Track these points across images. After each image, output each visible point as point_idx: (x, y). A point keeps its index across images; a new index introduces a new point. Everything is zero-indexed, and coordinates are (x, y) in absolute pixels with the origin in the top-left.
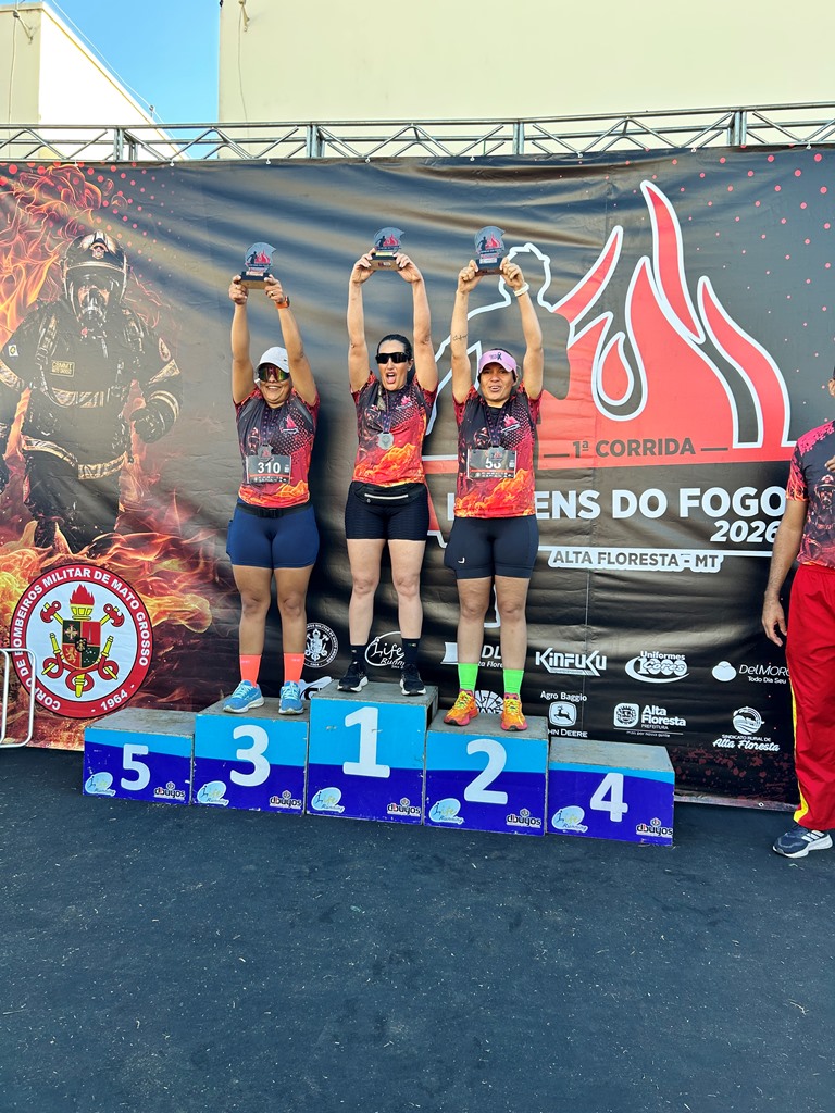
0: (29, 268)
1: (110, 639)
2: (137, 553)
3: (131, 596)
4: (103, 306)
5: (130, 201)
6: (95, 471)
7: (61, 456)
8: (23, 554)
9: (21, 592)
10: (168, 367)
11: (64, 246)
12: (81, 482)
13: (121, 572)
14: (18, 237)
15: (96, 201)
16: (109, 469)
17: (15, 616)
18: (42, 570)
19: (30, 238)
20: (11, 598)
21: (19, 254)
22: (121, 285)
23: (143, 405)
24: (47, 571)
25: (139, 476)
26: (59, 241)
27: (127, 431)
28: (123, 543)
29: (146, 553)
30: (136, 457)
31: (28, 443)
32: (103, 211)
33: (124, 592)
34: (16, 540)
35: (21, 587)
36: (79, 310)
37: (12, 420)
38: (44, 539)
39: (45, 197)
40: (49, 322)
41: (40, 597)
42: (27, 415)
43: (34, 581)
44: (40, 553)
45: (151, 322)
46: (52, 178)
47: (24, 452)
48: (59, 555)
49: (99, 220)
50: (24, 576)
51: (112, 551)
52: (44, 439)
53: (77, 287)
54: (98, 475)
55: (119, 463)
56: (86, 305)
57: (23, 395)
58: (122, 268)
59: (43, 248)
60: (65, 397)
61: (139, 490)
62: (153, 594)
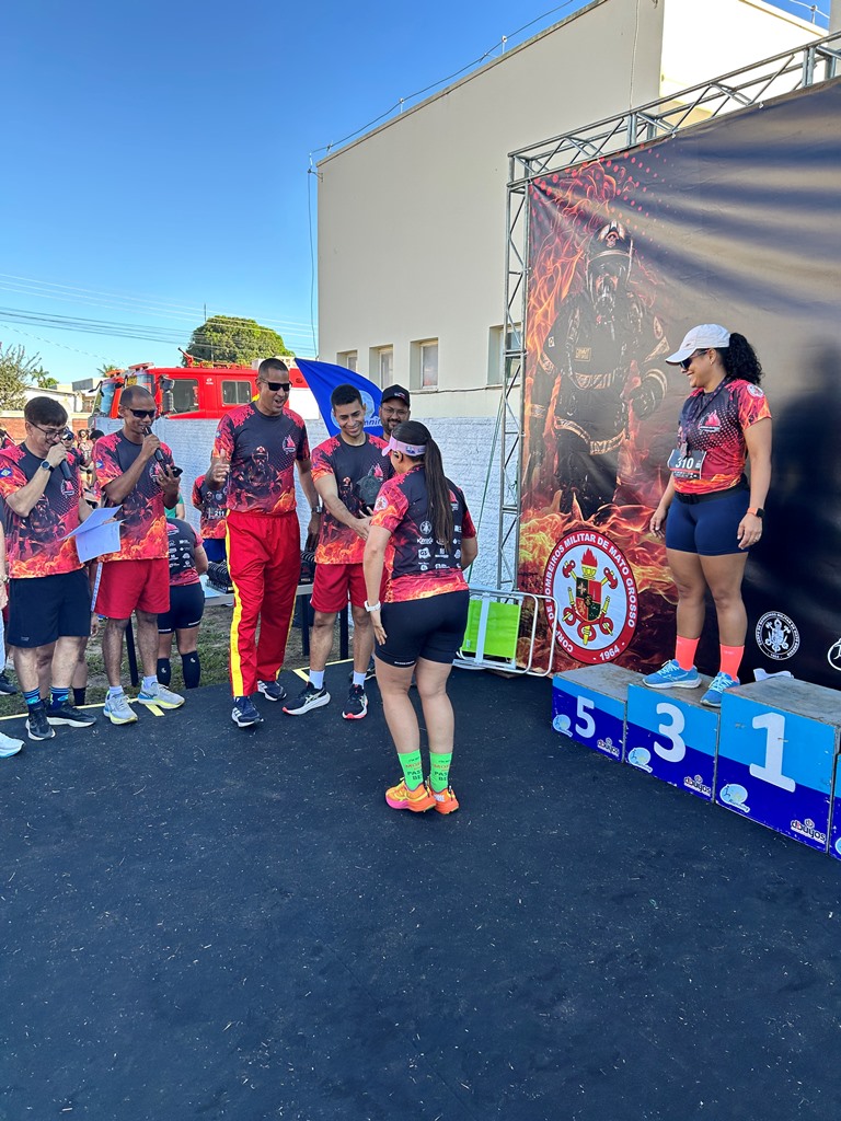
0: (563, 266)
1: (608, 599)
2: (629, 524)
3: (623, 563)
4: (614, 292)
5: (638, 184)
6: (601, 448)
7: (579, 433)
8: (553, 518)
9: (551, 549)
10: (660, 345)
11: (587, 240)
12: (592, 457)
13: (617, 540)
14: (557, 240)
15: (612, 192)
16: (612, 445)
17: (547, 570)
18: (564, 532)
19: (565, 238)
20: (544, 554)
21: (557, 256)
22: (627, 269)
23: (639, 384)
24: (568, 534)
25: (633, 451)
26: (583, 237)
27: (626, 410)
28: (618, 514)
29: (635, 524)
30: (632, 434)
31: (559, 423)
32: (616, 200)
33: (618, 558)
34: (549, 506)
35: (551, 546)
36: (595, 299)
37: (549, 403)
38: (566, 507)
39: (576, 197)
40: (575, 312)
41: (563, 555)
42: (558, 398)
43: (560, 542)
44: (563, 518)
45: (649, 302)
46: (582, 178)
47: (555, 430)
48: (575, 521)
49: (613, 210)
50: (552, 536)
51: (610, 520)
52: (569, 419)
53: (596, 276)
54: (603, 451)
55: (619, 440)
56: (601, 294)
57: (557, 381)
58: (628, 252)
59: (573, 246)
60: (583, 380)
61: (633, 465)
62: (638, 563)
